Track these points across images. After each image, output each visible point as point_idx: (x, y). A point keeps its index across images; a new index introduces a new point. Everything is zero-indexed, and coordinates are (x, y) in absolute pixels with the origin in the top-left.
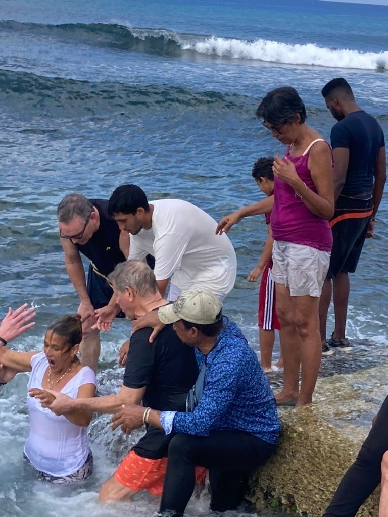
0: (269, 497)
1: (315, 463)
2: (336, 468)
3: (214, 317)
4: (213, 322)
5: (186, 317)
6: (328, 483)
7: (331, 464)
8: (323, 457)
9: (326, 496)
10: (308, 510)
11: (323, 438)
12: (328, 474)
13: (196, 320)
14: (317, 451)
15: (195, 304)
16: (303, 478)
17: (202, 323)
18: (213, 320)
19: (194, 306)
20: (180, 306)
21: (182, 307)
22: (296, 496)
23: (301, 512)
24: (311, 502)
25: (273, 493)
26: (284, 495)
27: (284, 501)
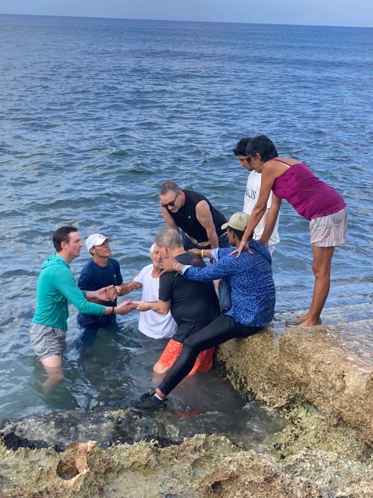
0: (237, 377)
1: (254, 358)
6: (260, 371)
7: (260, 359)
8: (257, 355)
9: (259, 379)
10: (253, 387)
11: (259, 343)
12: (259, 366)
14: (255, 351)
16: (250, 367)
22: (248, 377)
23: (250, 387)
24: (253, 382)
25: (239, 375)
26: (243, 376)
27: (243, 380)
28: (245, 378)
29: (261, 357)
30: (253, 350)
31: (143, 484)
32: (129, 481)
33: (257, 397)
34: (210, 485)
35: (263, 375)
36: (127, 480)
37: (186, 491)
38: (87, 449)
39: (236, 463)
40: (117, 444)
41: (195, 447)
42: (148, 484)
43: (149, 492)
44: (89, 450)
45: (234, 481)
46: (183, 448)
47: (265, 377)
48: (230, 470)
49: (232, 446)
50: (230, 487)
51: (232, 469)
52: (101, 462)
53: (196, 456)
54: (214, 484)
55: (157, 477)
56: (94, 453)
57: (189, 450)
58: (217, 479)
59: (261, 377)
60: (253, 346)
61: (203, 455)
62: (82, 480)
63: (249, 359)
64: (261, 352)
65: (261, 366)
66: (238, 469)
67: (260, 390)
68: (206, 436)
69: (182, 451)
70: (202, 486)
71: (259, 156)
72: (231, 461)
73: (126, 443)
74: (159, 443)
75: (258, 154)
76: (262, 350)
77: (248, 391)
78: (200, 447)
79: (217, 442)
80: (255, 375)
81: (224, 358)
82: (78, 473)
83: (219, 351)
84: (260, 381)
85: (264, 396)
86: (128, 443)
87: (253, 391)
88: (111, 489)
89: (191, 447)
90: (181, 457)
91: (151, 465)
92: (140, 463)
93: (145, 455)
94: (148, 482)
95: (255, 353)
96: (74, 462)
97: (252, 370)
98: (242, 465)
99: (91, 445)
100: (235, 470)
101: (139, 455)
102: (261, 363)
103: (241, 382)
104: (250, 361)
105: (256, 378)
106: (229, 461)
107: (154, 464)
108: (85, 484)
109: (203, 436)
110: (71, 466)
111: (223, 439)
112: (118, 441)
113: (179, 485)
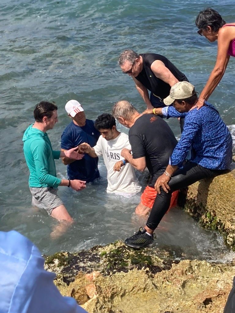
0: (206, 212)
1: (221, 194)
2: (229, 197)
3: (191, 93)
4: (192, 95)
5: (177, 97)
6: (227, 205)
7: (227, 195)
8: (224, 191)
9: (227, 212)
10: (221, 219)
11: (225, 181)
12: (226, 200)
13: (183, 97)
14: (222, 188)
15: (179, 89)
16: (218, 202)
17: (186, 97)
18: (191, 94)
19: (179, 90)
20: (173, 93)
21: (174, 93)
22: (216, 211)
23: (218, 219)
24: (222, 215)
25: (208, 210)
26: (212, 210)
27: (212, 214)
28: (214, 212)
29: (228, 193)
30: (220, 188)
31: (144, 304)
32: (132, 303)
33: (226, 227)
34: (202, 301)
35: (230, 208)
36: (131, 302)
37: (182, 308)
38: (92, 279)
39: (222, 282)
40: (114, 273)
41: (182, 271)
42: (148, 304)
43: (150, 311)
44: (94, 278)
45: (223, 297)
46: (172, 273)
47: (232, 209)
48: (218, 288)
49: (212, 268)
50: (219, 302)
51: (220, 287)
52: (107, 288)
53: (184, 279)
54: (205, 301)
55: (155, 298)
56: (99, 281)
57: (177, 274)
58: (207, 296)
59: (229, 210)
60: (220, 184)
61: (190, 277)
62: (94, 304)
63: (217, 195)
64: (228, 189)
65: (228, 201)
66: (225, 287)
67: (228, 221)
68: (190, 262)
69: (172, 275)
70: (195, 303)
71: (210, 28)
72: (218, 280)
73: (121, 271)
74: (149, 269)
75: (209, 27)
76: (228, 187)
77: (217, 222)
78: (186, 270)
79: (198, 266)
80: (223, 209)
81: (194, 196)
82: (89, 298)
83: (188, 191)
84: (228, 214)
85: (232, 225)
86: (124, 271)
87: (222, 222)
88: (118, 310)
89: (179, 271)
90: (172, 280)
91: (149, 288)
92: (139, 287)
93: (143, 280)
94: (147, 302)
95: (222, 190)
96: (85, 290)
97: (220, 205)
98: (228, 284)
99: (96, 275)
100: (222, 288)
101: (137, 280)
102: (228, 198)
103: (211, 215)
104: (217, 198)
105: (223, 211)
106: (216, 280)
107: (151, 287)
108: (97, 308)
109: (187, 261)
110: (82, 293)
111: (204, 263)
112: (115, 270)
113: (175, 303)
